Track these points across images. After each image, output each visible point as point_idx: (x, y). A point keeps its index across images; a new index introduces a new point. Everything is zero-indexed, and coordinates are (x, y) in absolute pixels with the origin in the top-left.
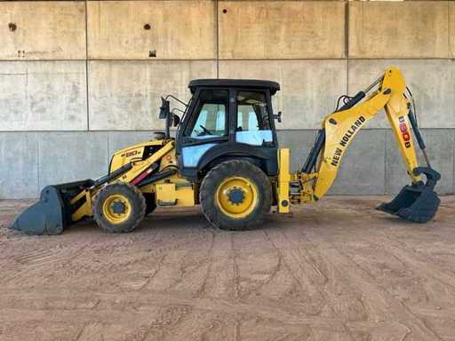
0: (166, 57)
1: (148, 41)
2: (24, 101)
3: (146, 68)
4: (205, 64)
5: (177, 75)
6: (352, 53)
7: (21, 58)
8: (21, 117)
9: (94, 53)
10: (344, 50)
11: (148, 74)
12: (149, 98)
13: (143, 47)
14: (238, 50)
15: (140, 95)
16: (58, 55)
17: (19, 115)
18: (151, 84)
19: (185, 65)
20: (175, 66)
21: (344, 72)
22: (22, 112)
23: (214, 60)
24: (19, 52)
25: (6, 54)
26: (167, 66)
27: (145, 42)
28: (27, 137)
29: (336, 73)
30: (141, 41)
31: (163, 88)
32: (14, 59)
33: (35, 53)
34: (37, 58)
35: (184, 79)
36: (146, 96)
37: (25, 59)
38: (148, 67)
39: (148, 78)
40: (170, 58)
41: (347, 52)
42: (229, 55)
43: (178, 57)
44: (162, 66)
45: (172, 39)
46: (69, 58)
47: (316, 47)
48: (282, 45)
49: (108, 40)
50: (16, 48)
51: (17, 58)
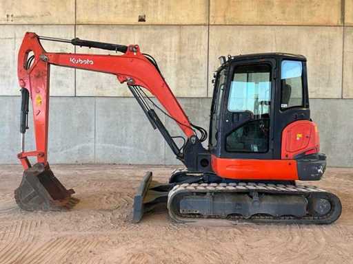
0: (156, 22)
1: (138, 6)
2: (11, 66)
4: (196, 29)
6: (348, 20)
7: (10, 22)
8: (9, 82)
9: (83, 18)
10: (340, 17)
14: (230, 15)
16: (46, 20)
17: (6, 79)
19: (175, 30)
20: (165, 31)
21: (340, 40)
22: (9, 77)
23: (205, 25)
24: (8, 16)
26: (156, 31)
27: (134, 7)
28: (13, 101)
29: (331, 40)
30: (130, 6)
33: (24, 17)
34: (25, 22)
35: (173, 45)
37: (13, 23)
40: (160, 23)
41: (343, 19)
42: (220, 20)
44: (151, 31)
45: (162, 4)
46: (57, 22)
47: (312, 13)
48: (276, 11)
49: (97, 5)
50: (5, 12)
51: (5, 22)
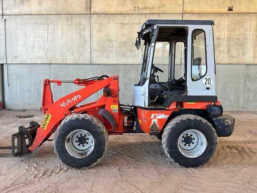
3: (225, 18)
5: (247, 24)
11: (226, 23)
12: (226, 40)
13: (224, 4)
15: (220, 38)
18: (228, 31)
25: (126, 9)
31: (237, 33)
32: (131, 12)
36: (224, 39)
38: (226, 18)
39: (226, 26)
43: (249, 11)
